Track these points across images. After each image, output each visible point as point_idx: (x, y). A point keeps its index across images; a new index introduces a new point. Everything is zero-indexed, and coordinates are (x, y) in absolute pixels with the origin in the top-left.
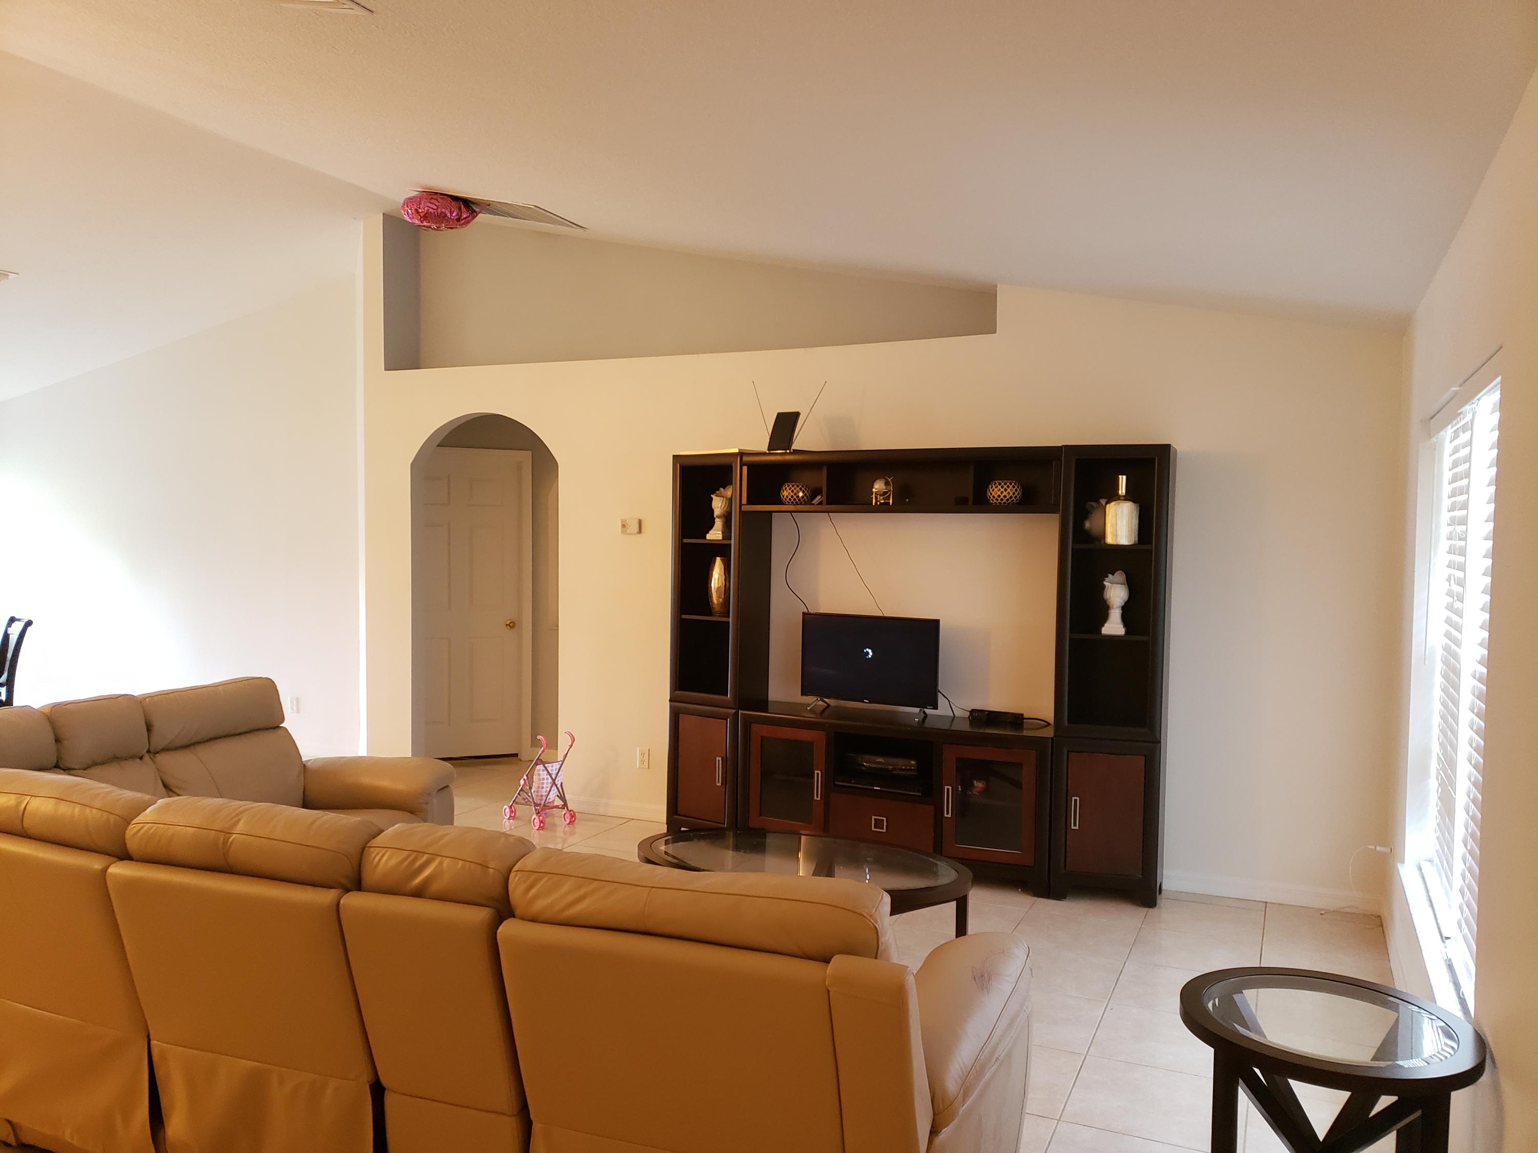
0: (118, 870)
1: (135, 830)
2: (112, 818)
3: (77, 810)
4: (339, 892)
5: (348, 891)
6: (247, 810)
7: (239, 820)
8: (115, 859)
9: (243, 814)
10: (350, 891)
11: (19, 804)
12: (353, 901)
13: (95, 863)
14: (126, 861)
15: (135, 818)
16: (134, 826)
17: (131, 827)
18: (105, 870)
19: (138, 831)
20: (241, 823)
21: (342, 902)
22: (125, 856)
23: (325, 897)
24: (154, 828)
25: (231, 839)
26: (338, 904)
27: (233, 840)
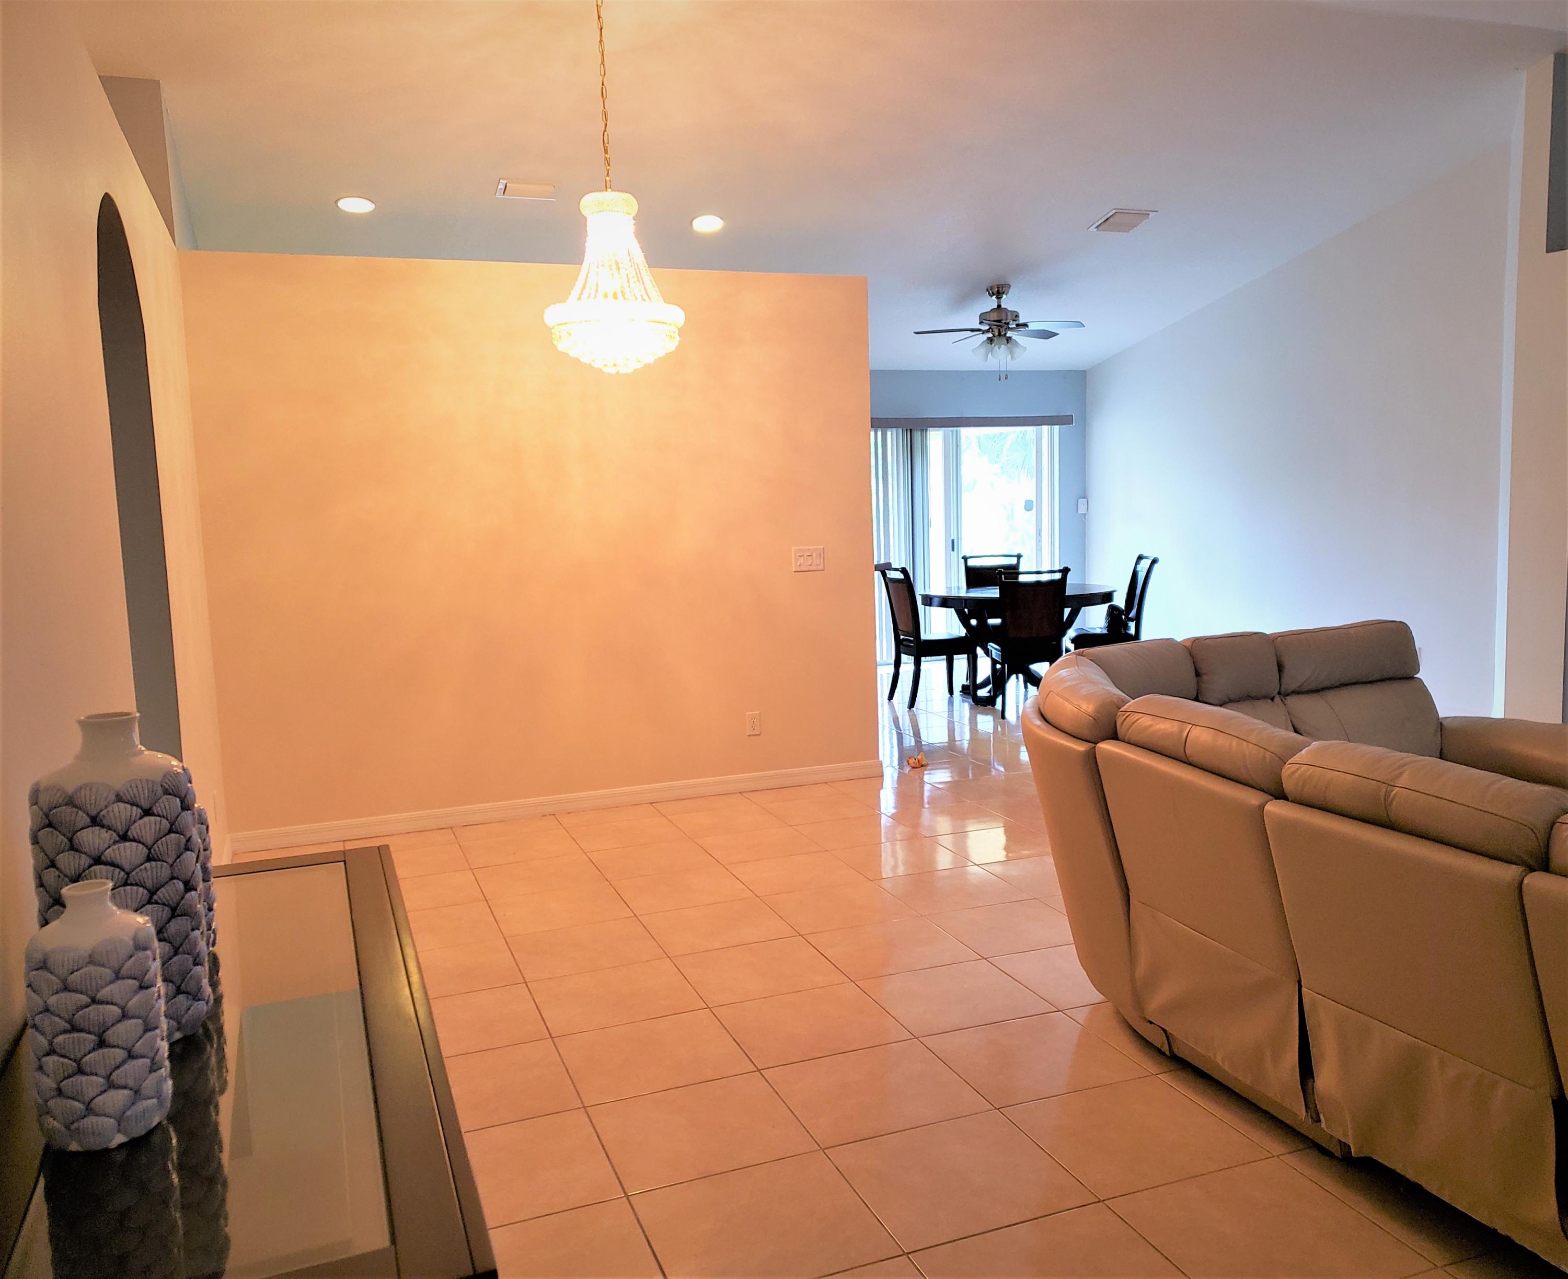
0: (1274, 808)
1: (1292, 770)
2: (1268, 755)
3: (1235, 742)
4: (1521, 869)
5: (1532, 870)
6: (1411, 762)
7: (1401, 774)
8: (1272, 797)
9: (1406, 767)
10: (1535, 870)
11: (1181, 731)
12: (1537, 881)
13: (1253, 798)
14: (1282, 800)
15: (1290, 758)
16: (1290, 765)
17: (1287, 766)
18: (1262, 807)
19: (1294, 772)
20: (1405, 776)
21: (1526, 881)
22: (1280, 795)
23: (1508, 873)
24: (1311, 771)
25: (1393, 793)
26: (1521, 883)
27: (1396, 792)
